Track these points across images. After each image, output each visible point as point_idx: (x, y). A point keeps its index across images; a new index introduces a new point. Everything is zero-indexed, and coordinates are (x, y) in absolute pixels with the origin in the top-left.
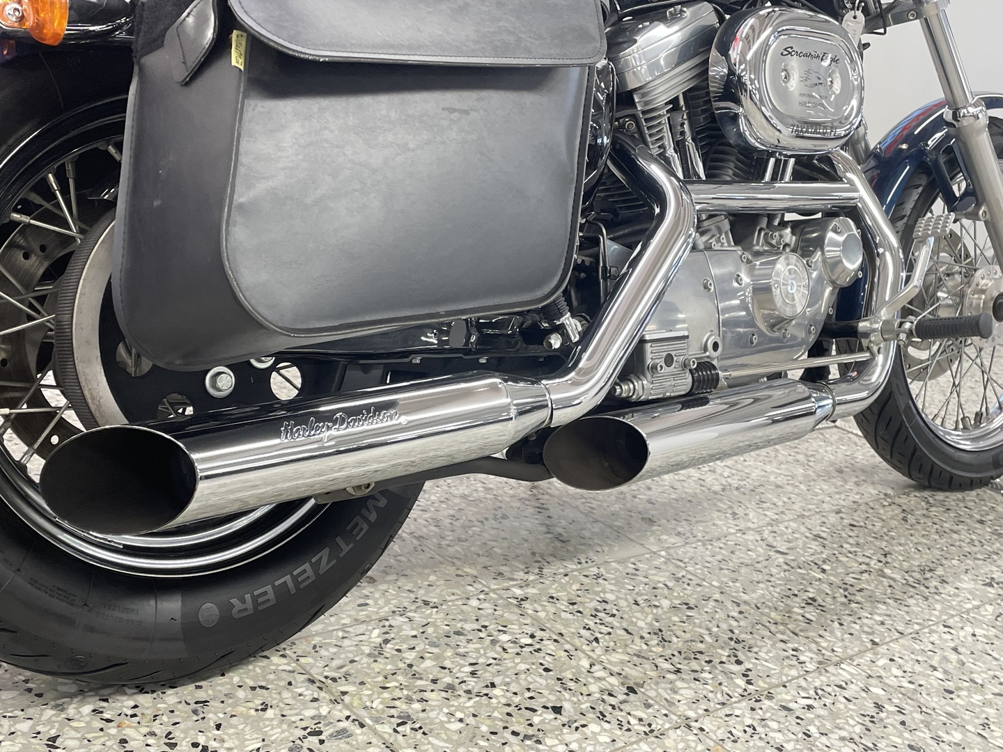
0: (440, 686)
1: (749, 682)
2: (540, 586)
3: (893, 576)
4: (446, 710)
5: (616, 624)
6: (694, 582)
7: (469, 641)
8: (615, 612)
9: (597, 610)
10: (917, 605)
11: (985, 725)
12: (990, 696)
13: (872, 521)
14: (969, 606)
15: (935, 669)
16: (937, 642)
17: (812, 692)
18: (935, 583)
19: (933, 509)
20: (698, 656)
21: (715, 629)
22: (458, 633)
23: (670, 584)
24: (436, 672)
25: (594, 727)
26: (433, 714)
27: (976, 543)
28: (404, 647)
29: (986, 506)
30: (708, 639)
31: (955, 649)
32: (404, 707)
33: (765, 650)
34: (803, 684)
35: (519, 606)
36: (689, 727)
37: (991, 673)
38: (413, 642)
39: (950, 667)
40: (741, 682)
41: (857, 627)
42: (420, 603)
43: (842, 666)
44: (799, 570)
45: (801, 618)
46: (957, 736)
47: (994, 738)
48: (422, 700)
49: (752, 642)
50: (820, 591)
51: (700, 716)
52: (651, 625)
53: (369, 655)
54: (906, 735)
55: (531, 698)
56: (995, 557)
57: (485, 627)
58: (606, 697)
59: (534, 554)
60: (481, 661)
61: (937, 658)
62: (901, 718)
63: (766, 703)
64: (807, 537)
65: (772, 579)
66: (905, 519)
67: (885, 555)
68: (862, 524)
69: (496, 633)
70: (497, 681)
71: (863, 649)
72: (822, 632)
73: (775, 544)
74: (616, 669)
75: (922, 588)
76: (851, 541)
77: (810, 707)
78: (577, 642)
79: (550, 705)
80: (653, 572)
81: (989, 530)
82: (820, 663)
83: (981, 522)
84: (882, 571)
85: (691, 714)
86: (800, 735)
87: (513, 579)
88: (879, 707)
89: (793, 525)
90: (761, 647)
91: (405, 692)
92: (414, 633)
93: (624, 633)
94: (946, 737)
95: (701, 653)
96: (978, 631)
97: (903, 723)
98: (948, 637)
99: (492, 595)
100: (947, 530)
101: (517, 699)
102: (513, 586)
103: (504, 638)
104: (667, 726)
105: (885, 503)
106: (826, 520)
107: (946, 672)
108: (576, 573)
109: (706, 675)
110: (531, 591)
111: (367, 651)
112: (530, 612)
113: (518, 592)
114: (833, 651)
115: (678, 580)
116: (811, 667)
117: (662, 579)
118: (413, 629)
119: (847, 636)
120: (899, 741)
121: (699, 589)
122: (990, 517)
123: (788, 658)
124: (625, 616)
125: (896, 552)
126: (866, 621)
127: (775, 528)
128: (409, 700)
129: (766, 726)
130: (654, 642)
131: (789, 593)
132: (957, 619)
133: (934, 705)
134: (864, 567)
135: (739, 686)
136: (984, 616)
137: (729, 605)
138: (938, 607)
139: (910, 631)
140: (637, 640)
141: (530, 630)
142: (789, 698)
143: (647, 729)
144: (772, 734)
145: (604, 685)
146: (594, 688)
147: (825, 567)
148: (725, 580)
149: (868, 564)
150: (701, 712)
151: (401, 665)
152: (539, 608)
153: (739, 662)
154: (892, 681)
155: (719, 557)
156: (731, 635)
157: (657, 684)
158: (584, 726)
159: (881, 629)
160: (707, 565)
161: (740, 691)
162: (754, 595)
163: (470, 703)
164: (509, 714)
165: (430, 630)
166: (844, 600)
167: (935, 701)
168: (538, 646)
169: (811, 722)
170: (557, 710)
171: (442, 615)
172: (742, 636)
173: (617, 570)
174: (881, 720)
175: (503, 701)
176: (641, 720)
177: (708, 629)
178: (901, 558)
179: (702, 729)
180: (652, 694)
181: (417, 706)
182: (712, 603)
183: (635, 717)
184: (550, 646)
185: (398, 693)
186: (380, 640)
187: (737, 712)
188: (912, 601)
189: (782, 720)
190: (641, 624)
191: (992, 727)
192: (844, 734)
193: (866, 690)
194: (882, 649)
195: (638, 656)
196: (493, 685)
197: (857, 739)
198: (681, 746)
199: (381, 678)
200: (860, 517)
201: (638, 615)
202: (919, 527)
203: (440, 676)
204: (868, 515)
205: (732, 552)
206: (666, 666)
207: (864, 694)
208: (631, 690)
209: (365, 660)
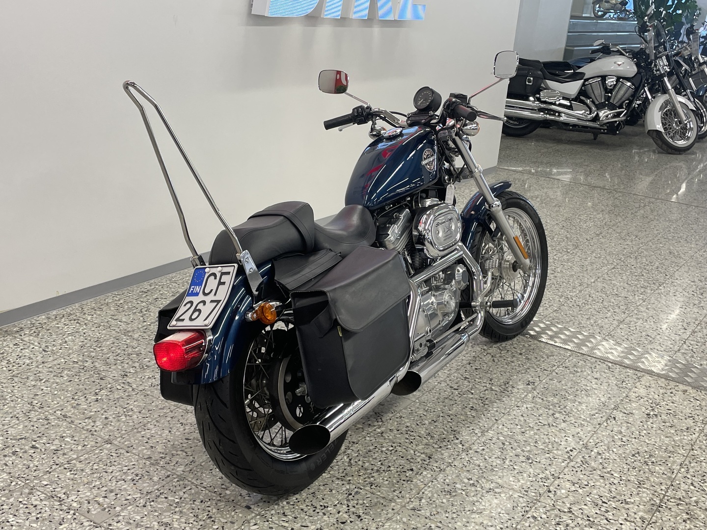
0: (375, 471)
1: (463, 445)
2: (384, 426)
3: (496, 389)
4: (381, 478)
5: (415, 435)
6: (432, 411)
7: (374, 453)
8: (412, 430)
9: (406, 431)
10: (506, 400)
11: (536, 442)
12: (536, 431)
13: (483, 365)
14: (523, 396)
15: (517, 425)
16: (516, 414)
17: (482, 444)
18: (510, 389)
19: (502, 352)
20: (444, 440)
21: (446, 428)
22: (370, 451)
23: (425, 414)
24: (371, 467)
25: (425, 473)
26: (378, 480)
27: (521, 366)
28: (357, 460)
29: (521, 345)
30: (445, 433)
31: (522, 416)
32: (369, 480)
33: (463, 432)
34: (479, 442)
35: (382, 436)
36: (451, 466)
37: (535, 422)
38: (358, 458)
39: (522, 423)
40: (460, 446)
41: (489, 415)
42: (352, 443)
43: (489, 432)
44: (464, 396)
45: (471, 416)
46: (528, 448)
47: (539, 446)
48: (373, 477)
49: (458, 430)
50: (473, 403)
51: (453, 461)
52: (425, 432)
53: (348, 466)
54: (514, 452)
55: (403, 468)
56: (528, 370)
57: (376, 447)
58: (423, 462)
59: (376, 413)
60: (382, 459)
61: (517, 420)
62: (511, 446)
63: (470, 451)
64: (462, 379)
65: (457, 402)
66: (494, 361)
67: (491, 380)
68: (479, 367)
69: (380, 448)
70: (390, 465)
71: (493, 423)
72: (479, 420)
73: (452, 386)
74: (422, 451)
75: (507, 392)
76: (478, 377)
77: (483, 449)
78: (406, 444)
79: (409, 469)
80: (417, 410)
81: (524, 357)
82: (482, 432)
83: (521, 354)
84: (491, 388)
85: (450, 461)
86: (483, 460)
87: (375, 426)
88: (503, 444)
89: (456, 375)
90: (462, 431)
91: (366, 475)
92: (356, 455)
93: (418, 437)
94: (525, 449)
95: (445, 438)
96: (528, 406)
97: (512, 448)
98: (519, 411)
99: (371, 434)
100: (510, 362)
101: (399, 469)
102: (376, 428)
103: (384, 449)
104: (445, 467)
105: (485, 354)
106: (466, 369)
107: (521, 425)
108: (393, 418)
109: (449, 446)
110: (383, 429)
111: (347, 465)
112: (387, 437)
113: (379, 430)
114: (485, 427)
115: (426, 411)
116: (479, 435)
117: (421, 412)
118: (355, 453)
119: (487, 419)
120: (512, 454)
121: (435, 413)
122: (524, 351)
123: (471, 433)
124: (416, 431)
125: (494, 378)
126: (491, 412)
127: (450, 378)
128: (369, 478)
129: (473, 459)
130: (429, 438)
131: (464, 407)
132: (520, 402)
133: (519, 439)
134: (485, 388)
135: (460, 448)
136: (529, 399)
137: (446, 417)
138: (513, 399)
139: (506, 412)
140: (424, 439)
141: (390, 444)
142: (476, 448)
143: (439, 469)
144: (475, 462)
145: (421, 458)
146: (419, 460)
147: (473, 392)
148: (441, 407)
149: (486, 386)
150: (452, 460)
151: (360, 467)
152: (389, 435)
153: (457, 439)
154: (505, 433)
155: (436, 398)
156: (451, 429)
157: (436, 453)
158: (422, 473)
159: (497, 413)
160: (434, 402)
161: (461, 449)
162: (453, 411)
163: (386, 474)
164: (399, 475)
165: (361, 452)
166: (482, 405)
167: (520, 437)
168: (395, 450)
169: (485, 455)
170: (412, 470)
171: (361, 446)
172: (455, 429)
173: (406, 413)
174: (505, 448)
175: (395, 471)
176: (437, 467)
177: (444, 429)
178: (496, 380)
179: (455, 465)
180: (436, 457)
181: (372, 479)
182: (441, 418)
183: (434, 466)
184: (399, 449)
185: (364, 477)
186: (348, 460)
187: (463, 457)
188: (504, 399)
189: (477, 456)
190: (422, 432)
191: (538, 442)
192: (496, 456)
193: (498, 439)
194: (499, 422)
195: (427, 445)
196: (390, 467)
197: (500, 457)
198: (451, 472)
199: (356, 473)
200: (477, 364)
201: (420, 429)
202: (499, 363)
203: (373, 467)
204: (480, 362)
205: (440, 394)
206: (436, 446)
207: (498, 441)
208: (430, 458)
209: (348, 468)
